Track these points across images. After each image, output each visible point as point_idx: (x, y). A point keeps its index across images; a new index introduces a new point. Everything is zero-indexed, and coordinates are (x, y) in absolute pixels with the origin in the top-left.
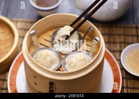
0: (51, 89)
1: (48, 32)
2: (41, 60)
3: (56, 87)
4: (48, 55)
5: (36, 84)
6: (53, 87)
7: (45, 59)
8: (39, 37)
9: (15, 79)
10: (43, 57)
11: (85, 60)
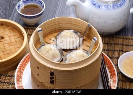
0: (51, 79)
1: (54, 34)
2: (44, 53)
3: (56, 78)
4: (51, 50)
5: (39, 75)
6: (53, 78)
7: (48, 52)
8: (45, 37)
9: (22, 75)
10: (47, 50)
11: (83, 56)
